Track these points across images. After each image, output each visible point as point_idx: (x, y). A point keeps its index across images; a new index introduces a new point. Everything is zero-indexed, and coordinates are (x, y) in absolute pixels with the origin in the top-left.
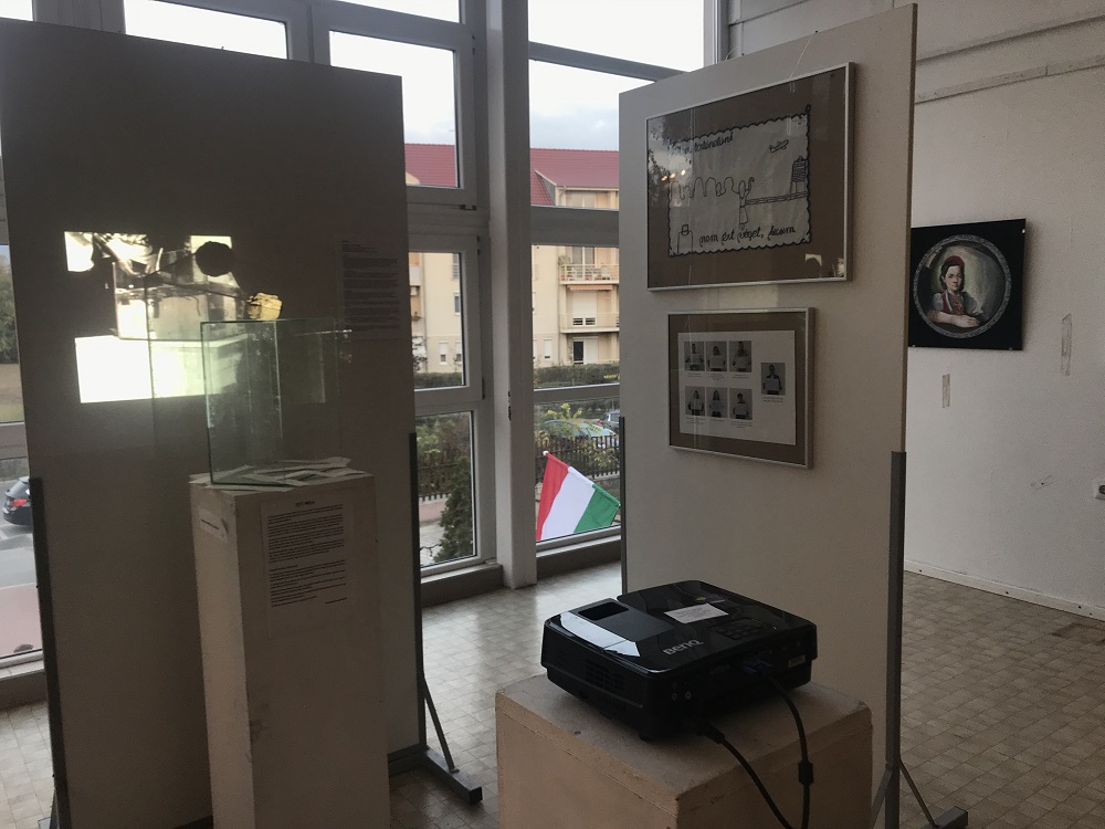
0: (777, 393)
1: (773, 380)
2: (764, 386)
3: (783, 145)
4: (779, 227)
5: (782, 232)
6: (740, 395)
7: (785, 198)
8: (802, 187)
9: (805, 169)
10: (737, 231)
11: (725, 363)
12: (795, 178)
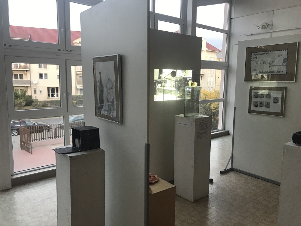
0: (277, 103)
1: (276, 100)
2: (273, 101)
3: (281, 56)
4: (279, 71)
5: (280, 72)
6: (267, 103)
7: (281, 66)
8: (285, 64)
9: (286, 61)
10: (268, 71)
11: (264, 96)
12: (284, 62)
